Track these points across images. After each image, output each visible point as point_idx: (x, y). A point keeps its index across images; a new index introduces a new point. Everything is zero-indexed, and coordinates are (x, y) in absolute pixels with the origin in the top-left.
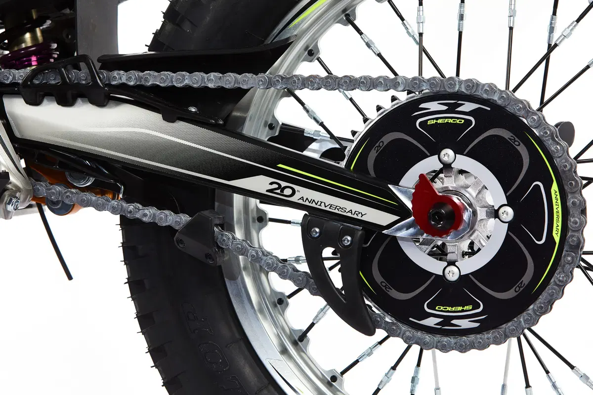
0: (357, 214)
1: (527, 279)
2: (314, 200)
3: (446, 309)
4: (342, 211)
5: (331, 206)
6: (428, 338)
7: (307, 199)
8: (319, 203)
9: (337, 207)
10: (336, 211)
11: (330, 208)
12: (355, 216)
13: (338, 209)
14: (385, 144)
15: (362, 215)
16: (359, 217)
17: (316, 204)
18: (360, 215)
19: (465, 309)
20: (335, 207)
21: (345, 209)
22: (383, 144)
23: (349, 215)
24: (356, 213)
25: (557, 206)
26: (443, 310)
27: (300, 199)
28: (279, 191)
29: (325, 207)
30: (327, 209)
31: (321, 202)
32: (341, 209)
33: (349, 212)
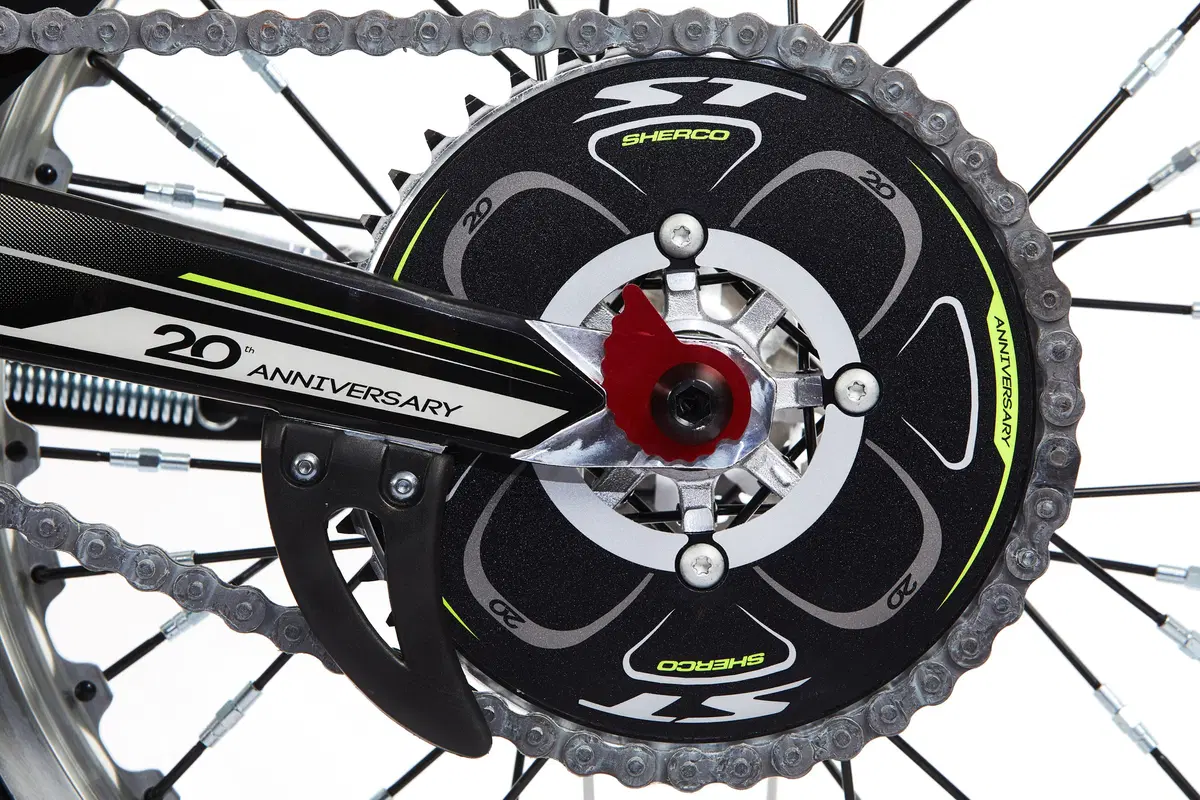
0: (432, 409)
1: (921, 569)
2: (299, 374)
3: (689, 666)
4: (387, 400)
5: (352, 389)
6: (638, 752)
7: (278, 370)
8: (315, 382)
9: (372, 392)
10: (369, 403)
11: (349, 394)
12: (428, 415)
13: (373, 396)
14: (495, 207)
15: (449, 411)
16: (440, 416)
17: (307, 385)
18: (443, 410)
19: (743, 663)
20: (365, 390)
21: (395, 396)
22: (490, 206)
23: (410, 411)
24: (431, 404)
25: (1006, 363)
26: (680, 669)
27: (256, 371)
28: (186, 352)
29: (335, 391)
30: (342, 397)
31: (323, 379)
32: (383, 397)
33: (408, 402)
